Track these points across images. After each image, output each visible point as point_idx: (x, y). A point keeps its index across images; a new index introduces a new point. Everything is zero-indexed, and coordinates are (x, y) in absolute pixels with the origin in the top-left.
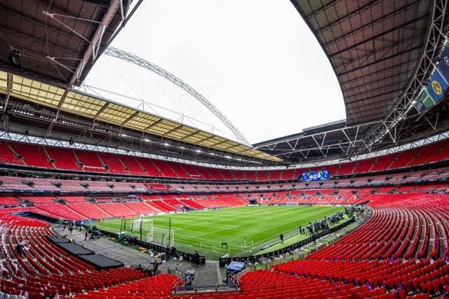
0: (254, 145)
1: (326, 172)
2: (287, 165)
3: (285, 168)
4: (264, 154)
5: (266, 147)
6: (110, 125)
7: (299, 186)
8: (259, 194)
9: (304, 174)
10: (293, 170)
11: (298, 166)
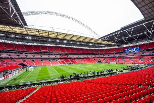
0: (100, 38)
1: (139, 48)
2: (119, 46)
3: (117, 47)
4: (105, 42)
5: (104, 39)
6: (45, 37)
7: (122, 55)
8: (103, 59)
9: (126, 50)
10: (122, 48)
11: (124, 46)
